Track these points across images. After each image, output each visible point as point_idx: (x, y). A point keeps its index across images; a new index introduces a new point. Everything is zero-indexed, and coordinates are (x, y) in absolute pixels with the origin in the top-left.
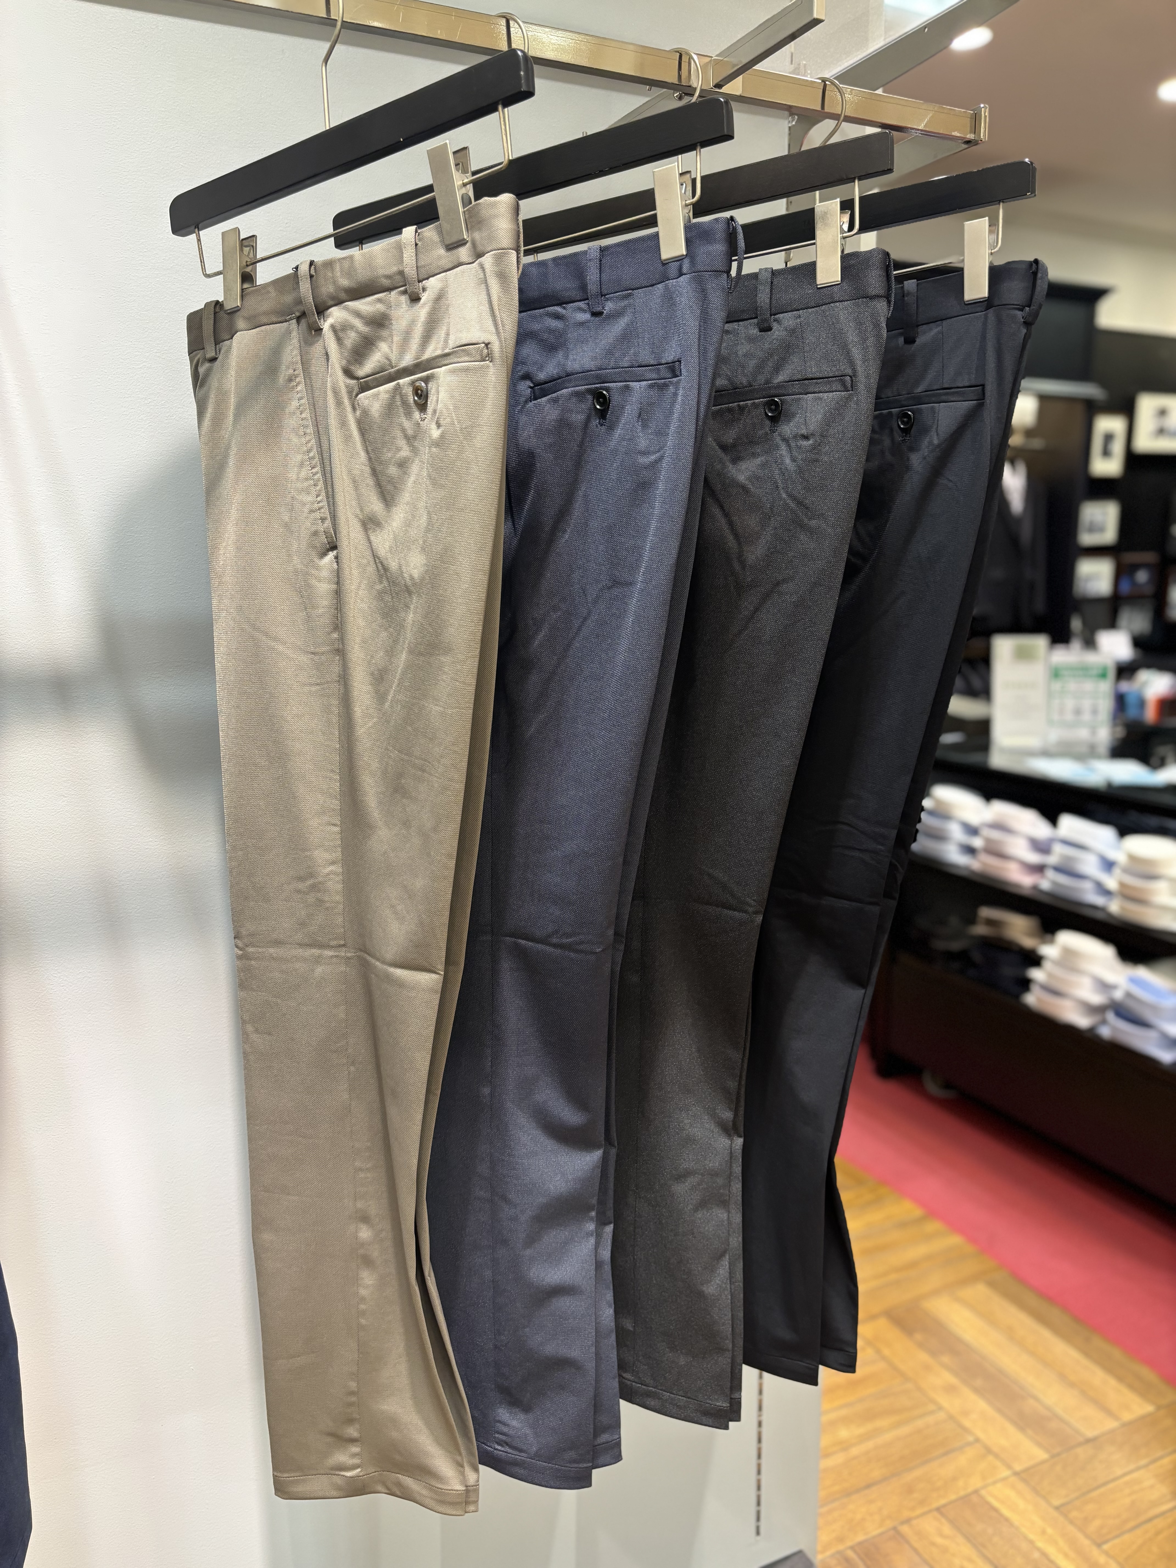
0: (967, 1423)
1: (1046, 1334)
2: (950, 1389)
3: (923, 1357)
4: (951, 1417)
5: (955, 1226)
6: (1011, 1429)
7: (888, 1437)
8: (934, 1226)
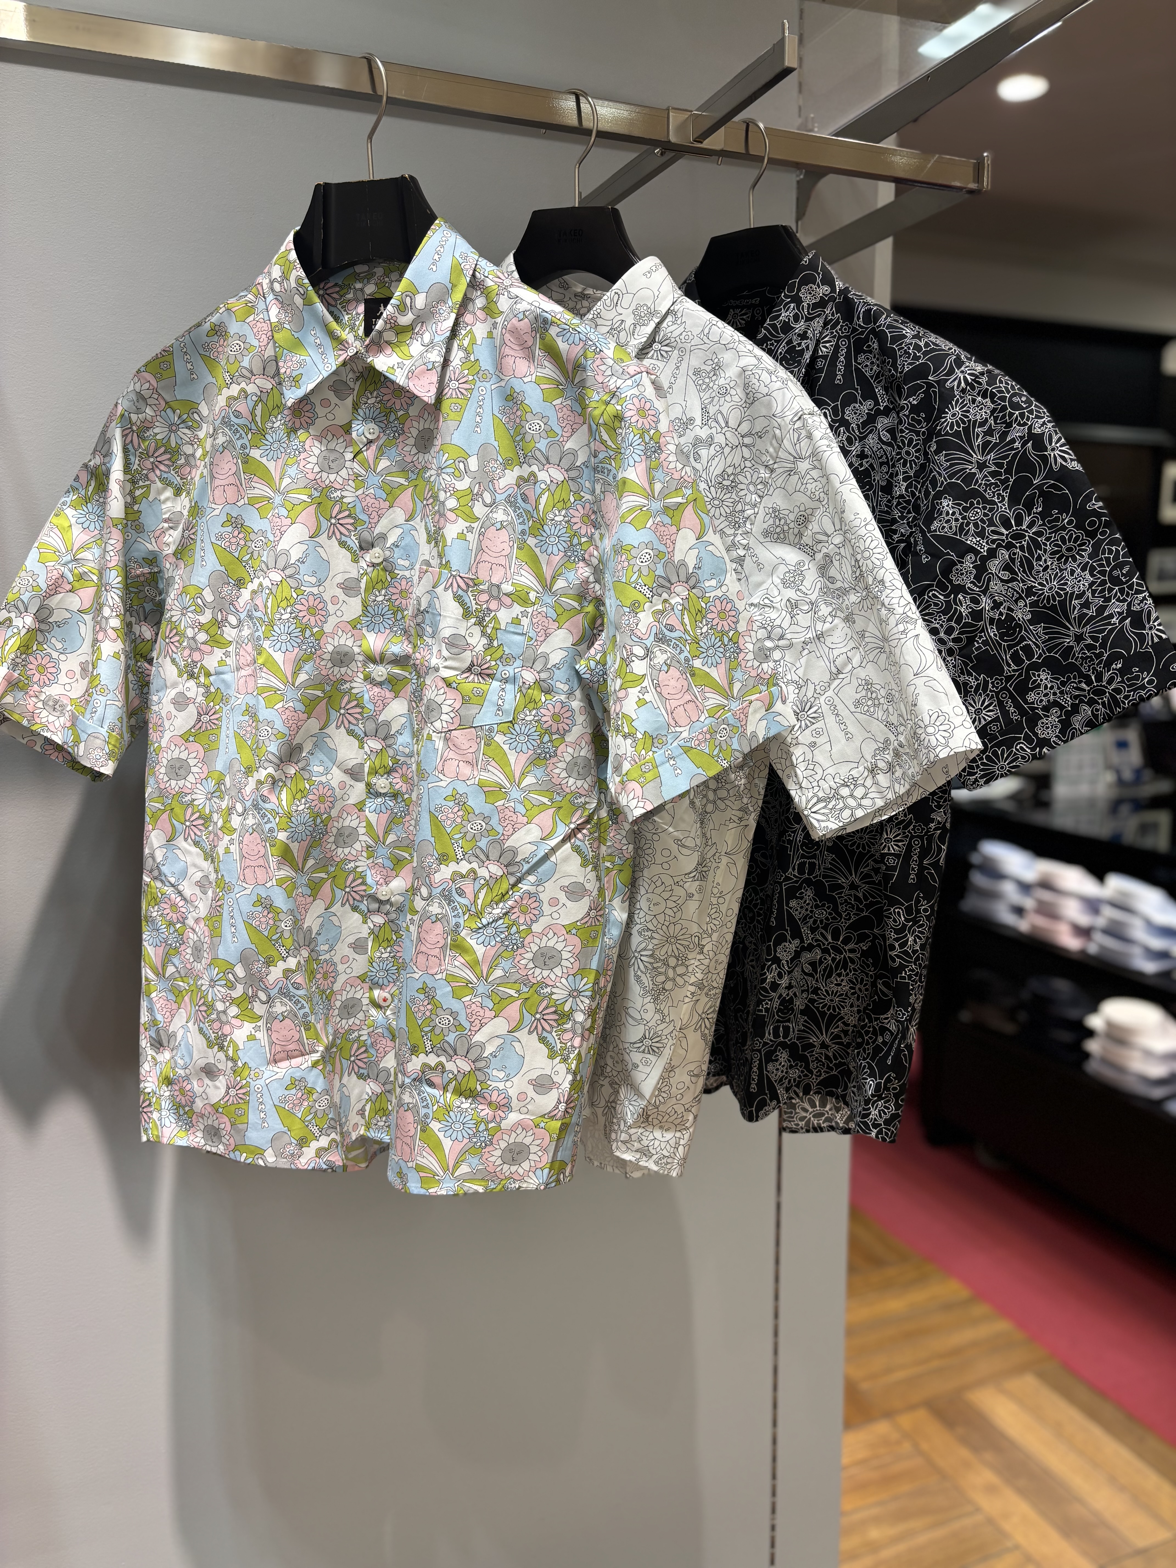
0: (1007, 1526)
1: (1097, 1432)
2: (991, 1490)
3: (964, 1453)
4: (990, 1521)
5: (1004, 1310)
6: (1054, 1535)
7: (922, 1539)
8: (981, 1309)
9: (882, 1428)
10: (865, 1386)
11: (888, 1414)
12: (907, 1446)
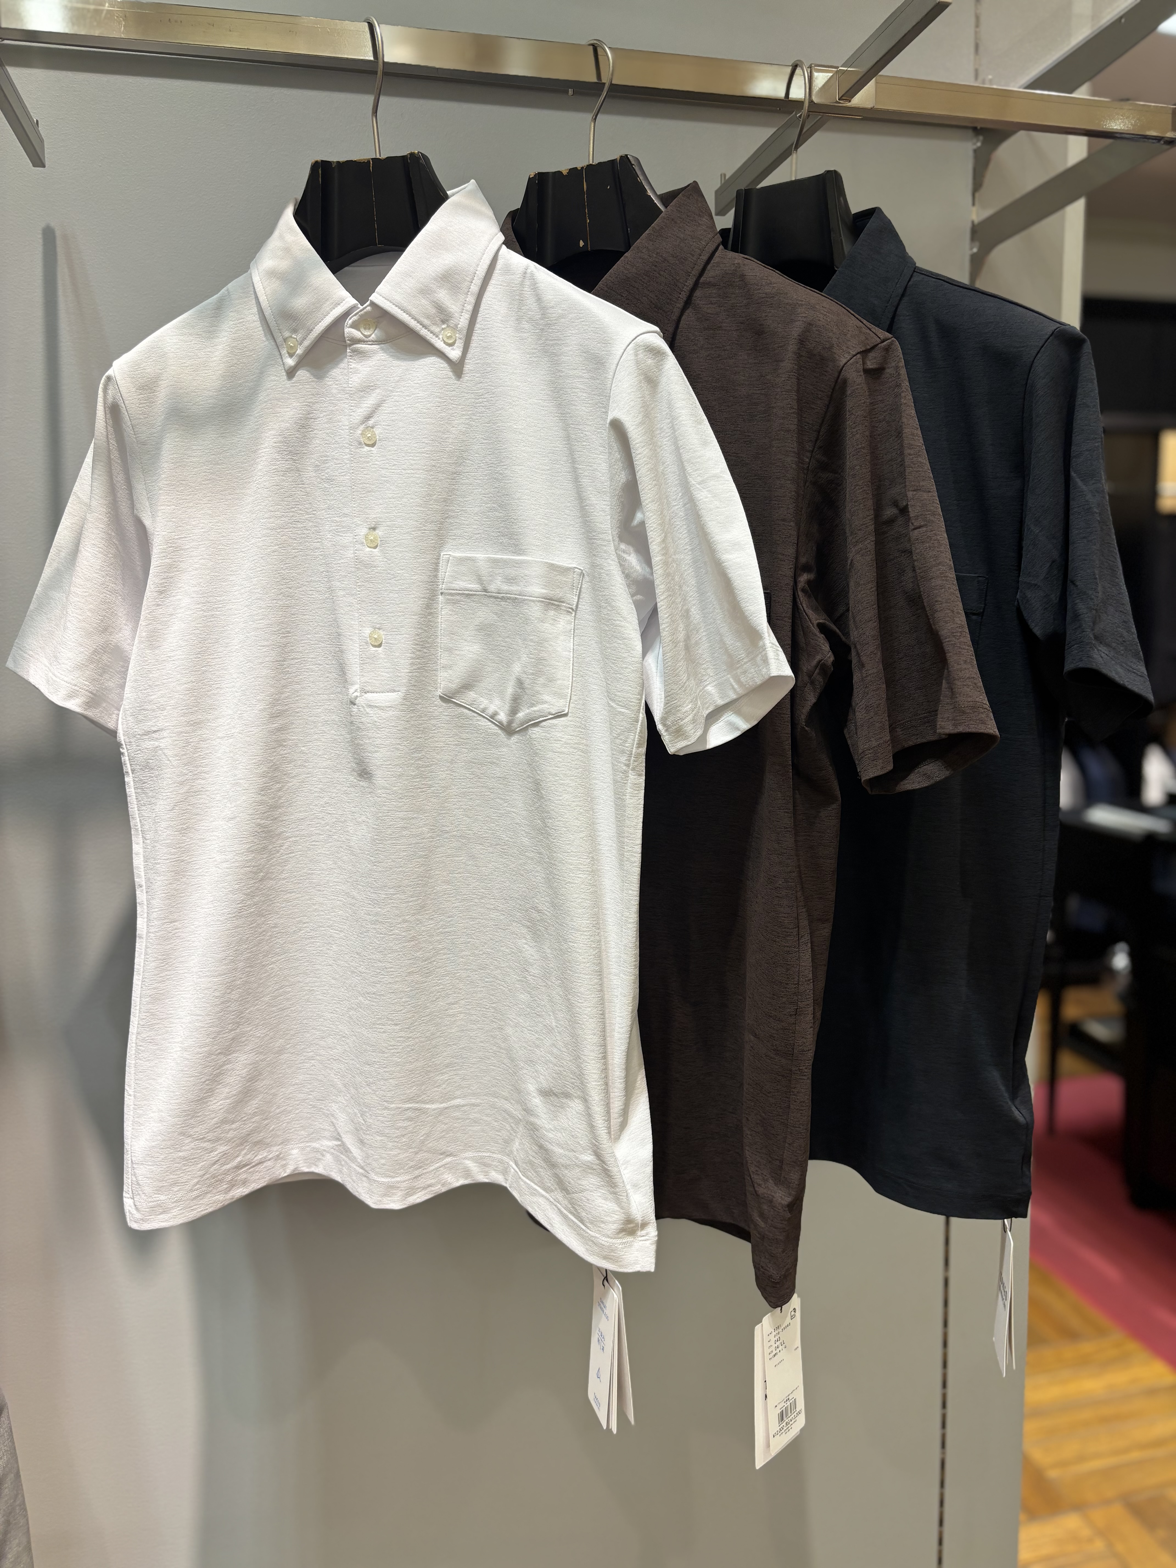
3: (1165, 1559)
9: (1072, 1522)
10: (1053, 1474)
11: (1079, 1507)
12: (1099, 1545)
